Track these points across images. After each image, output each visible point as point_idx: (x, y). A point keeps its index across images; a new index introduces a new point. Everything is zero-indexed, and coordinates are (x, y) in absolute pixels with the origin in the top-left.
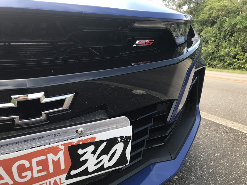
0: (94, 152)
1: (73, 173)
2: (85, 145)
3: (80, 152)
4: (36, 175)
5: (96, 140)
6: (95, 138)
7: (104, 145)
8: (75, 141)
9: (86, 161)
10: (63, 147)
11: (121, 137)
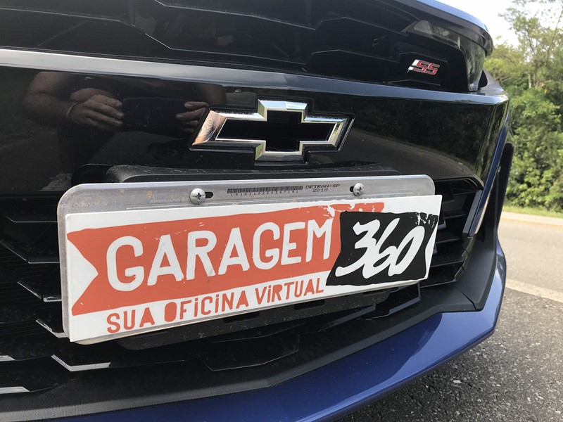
0: (377, 236)
1: (341, 272)
2: (365, 217)
3: (358, 228)
4: (286, 261)
5: (384, 211)
6: (382, 205)
7: (394, 224)
8: (353, 203)
9: (363, 250)
10: (332, 212)
11: (423, 215)
